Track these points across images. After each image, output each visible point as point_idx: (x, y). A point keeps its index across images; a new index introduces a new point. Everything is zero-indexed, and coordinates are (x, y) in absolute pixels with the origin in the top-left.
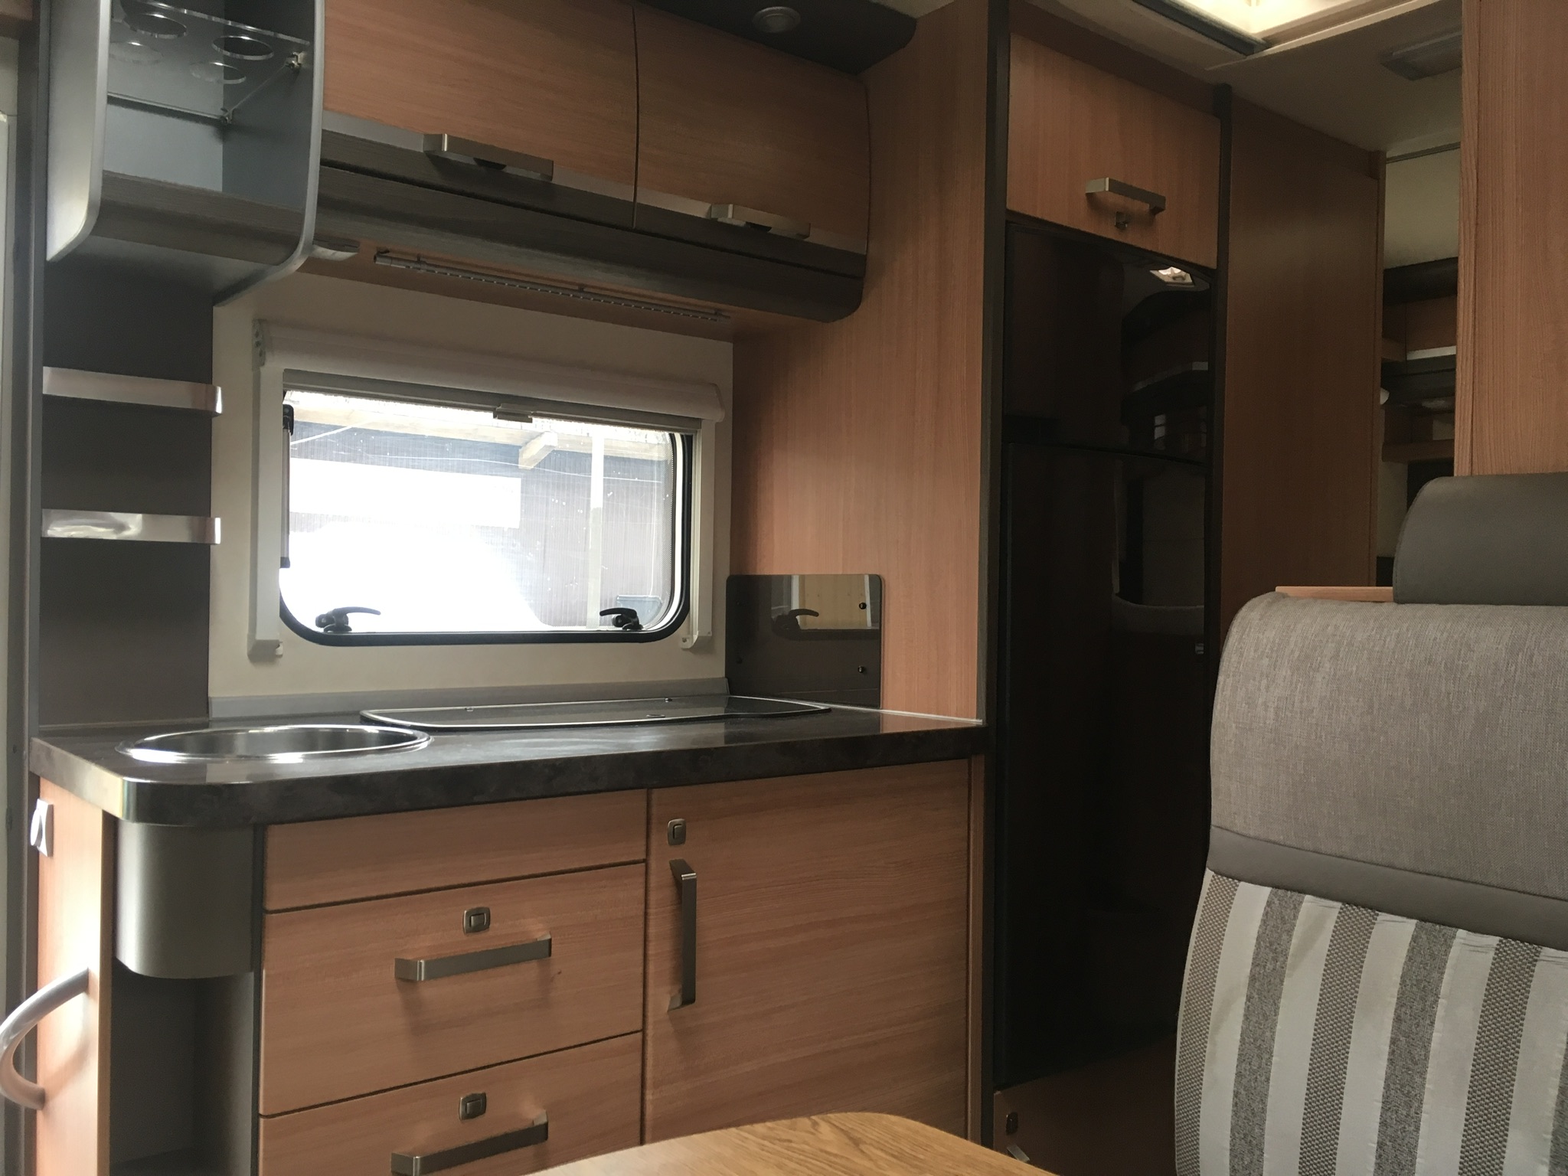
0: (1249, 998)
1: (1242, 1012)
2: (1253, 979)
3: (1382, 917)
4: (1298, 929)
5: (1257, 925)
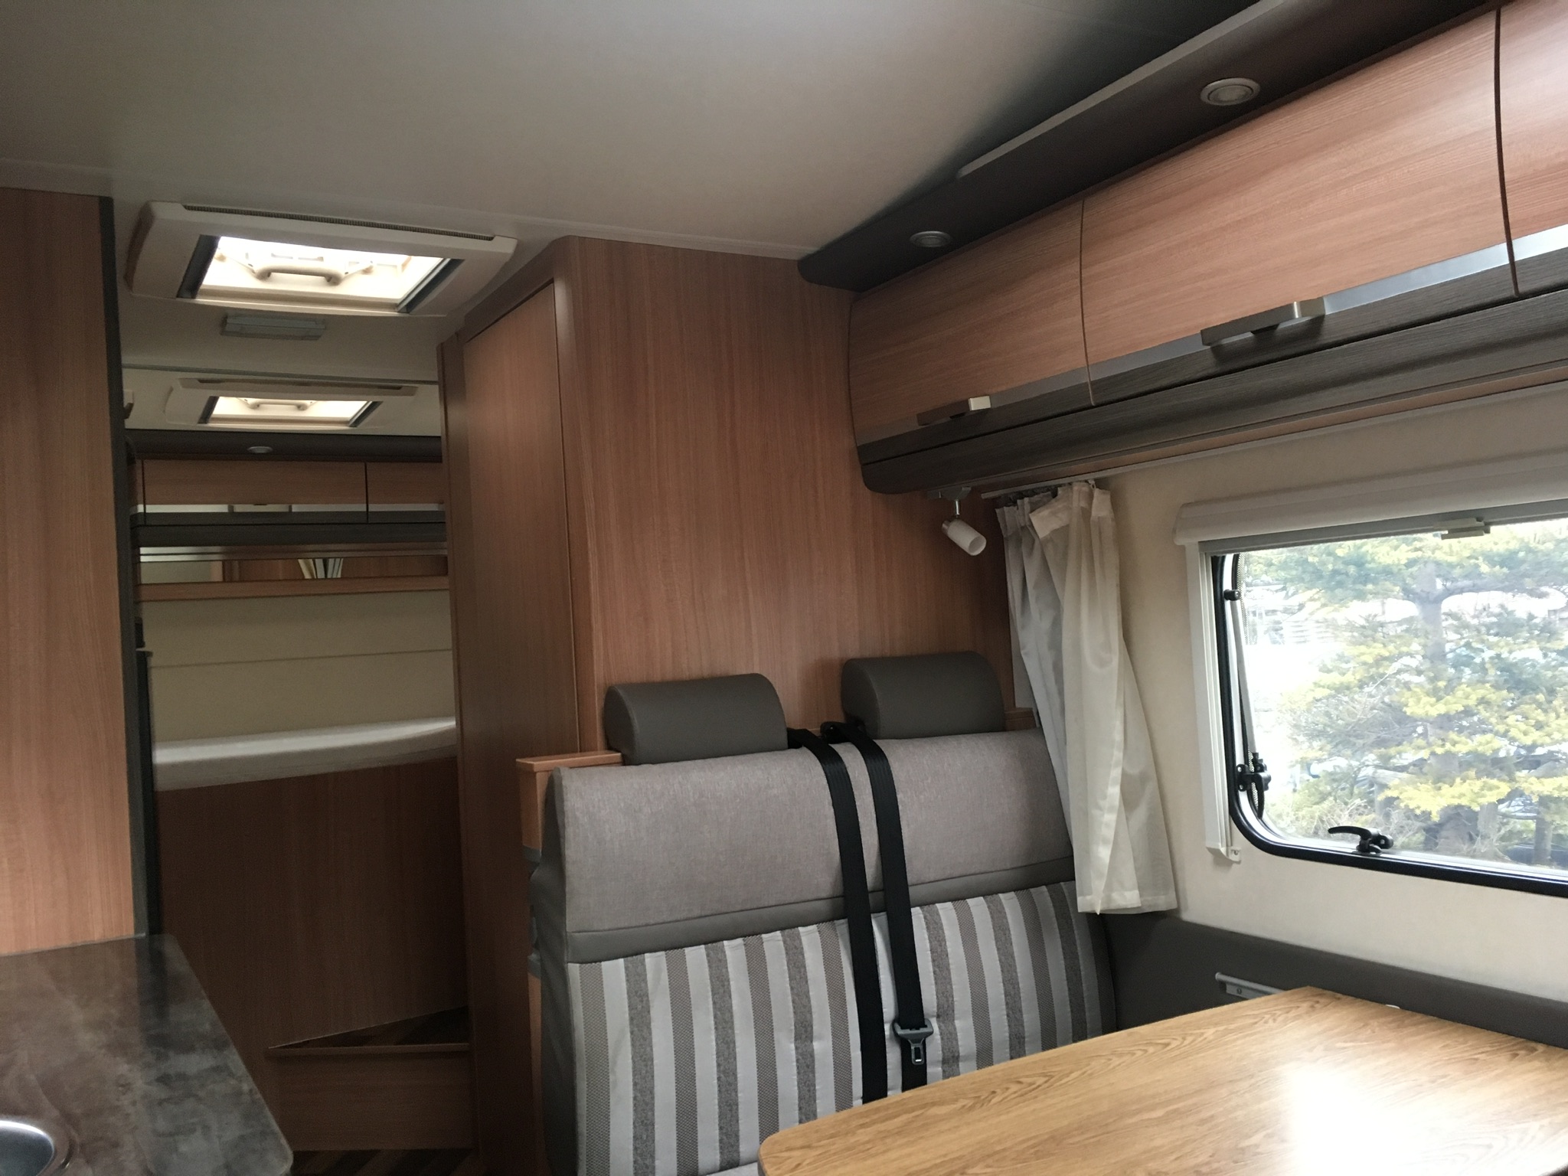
0: (632, 1033)
1: (629, 1043)
2: (632, 1019)
3: (687, 950)
4: (650, 976)
5: (624, 985)
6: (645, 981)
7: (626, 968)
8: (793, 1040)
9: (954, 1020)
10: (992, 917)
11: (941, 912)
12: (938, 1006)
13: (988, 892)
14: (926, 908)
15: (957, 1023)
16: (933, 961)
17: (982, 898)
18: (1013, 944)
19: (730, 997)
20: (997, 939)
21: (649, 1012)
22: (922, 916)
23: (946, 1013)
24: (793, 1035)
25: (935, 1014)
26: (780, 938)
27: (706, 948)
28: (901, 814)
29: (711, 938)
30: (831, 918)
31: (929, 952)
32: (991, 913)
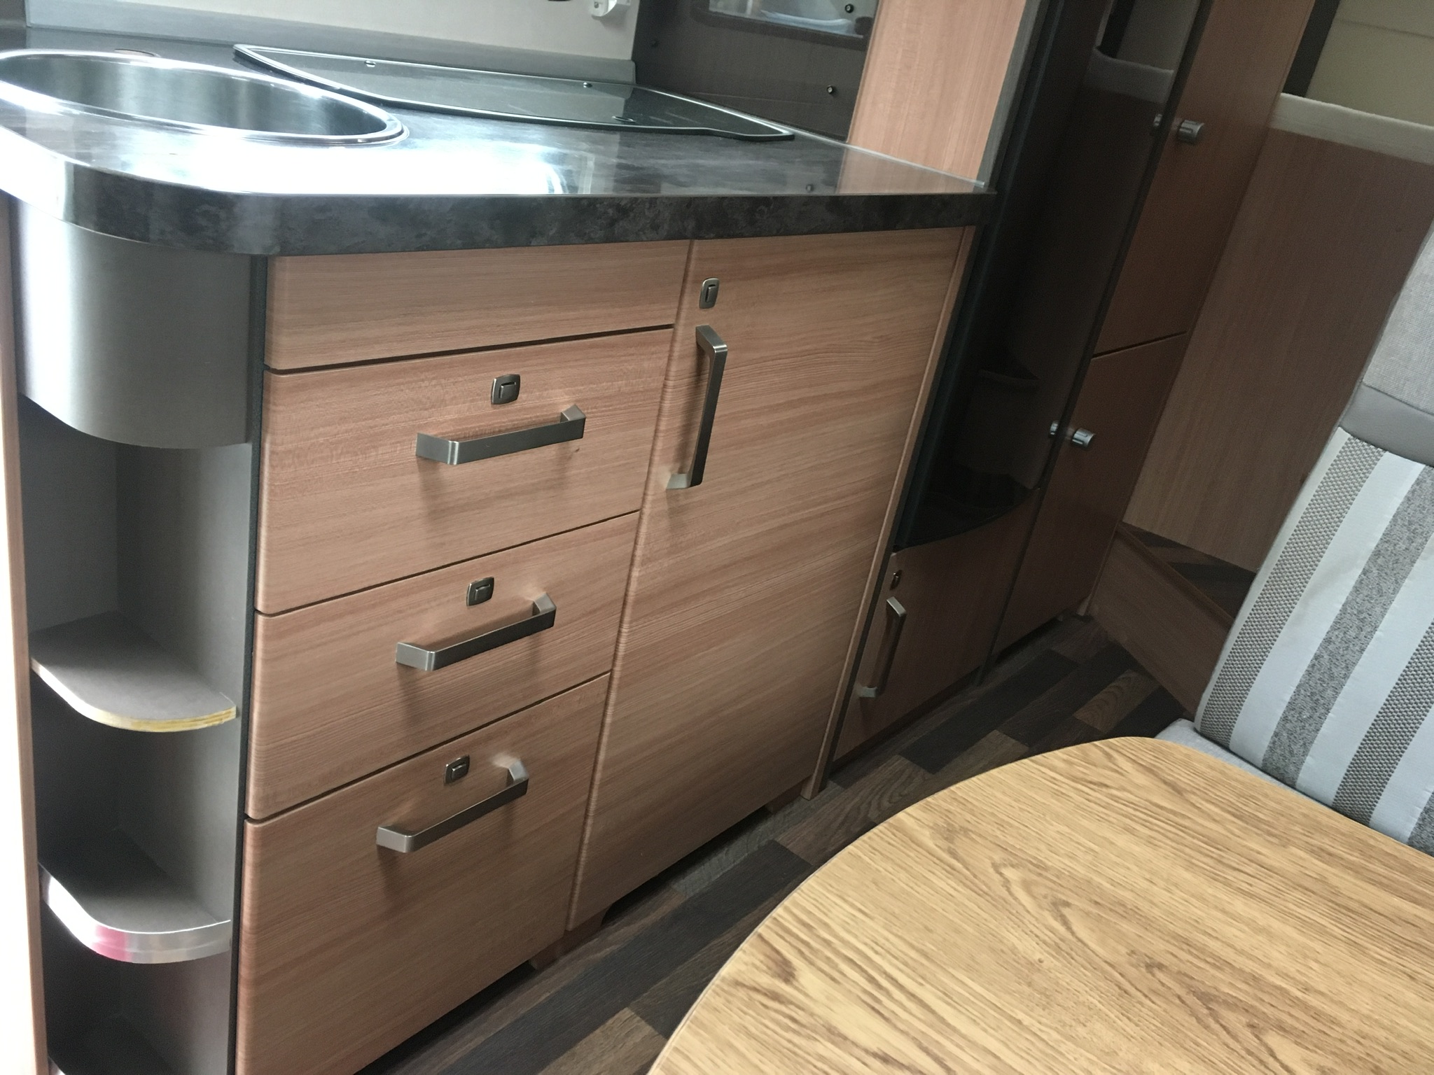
0: (1365, 572)
1: (1353, 583)
2: (1377, 553)
5: (1396, 502)
7: (1419, 482)
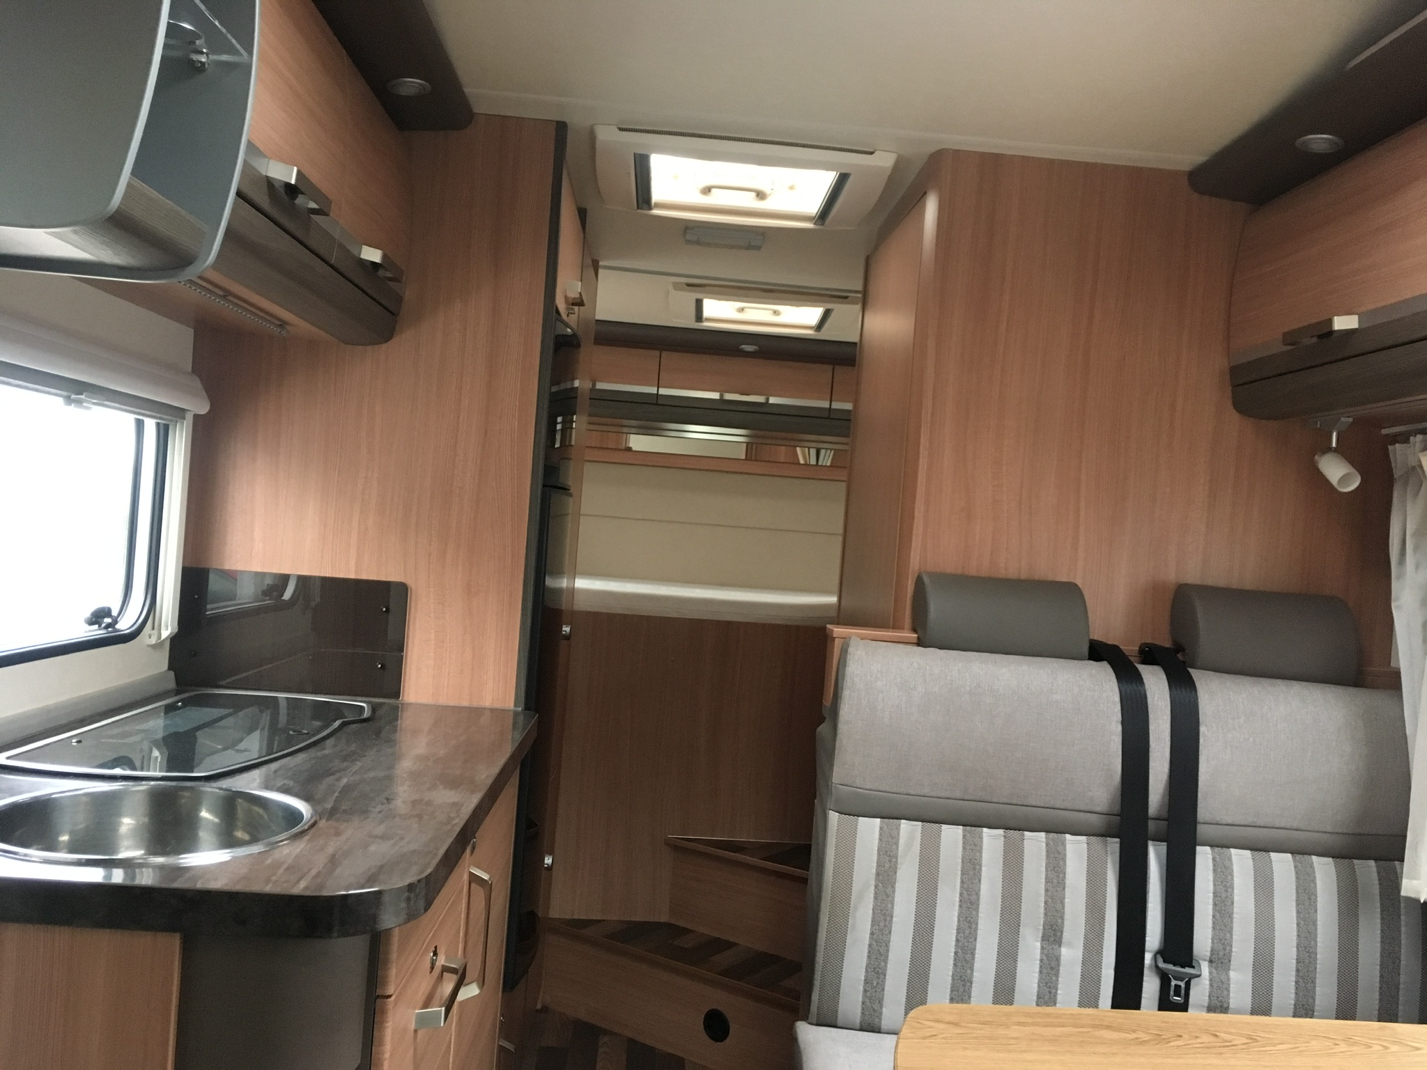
0: (876, 887)
1: (872, 895)
2: (878, 874)
3: (944, 827)
4: (902, 841)
5: (876, 842)
6: (897, 844)
7: (881, 828)
8: (1040, 939)
9: (1229, 970)
10: (1297, 878)
11: (1234, 858)
12: (1211, 951)
13: (1299, 850)
14: (1217, 849)
15: (1232, 974)
16: (1215, 905)
17: (1289, 855)
18: (1318, 912)
19: (980, 881)
20: (1299, 903)
21: (896, 872)
22: (1211, 856)
23: (1220, 960)
24: (1041, 935)
25: (1208, 958)
26: (1044, 840)
27: (963, 830)
28: (1201, 748)
29: (973, 822)
30: (1105, 834)
31: (1212, 895)
32: (1297, 873)
